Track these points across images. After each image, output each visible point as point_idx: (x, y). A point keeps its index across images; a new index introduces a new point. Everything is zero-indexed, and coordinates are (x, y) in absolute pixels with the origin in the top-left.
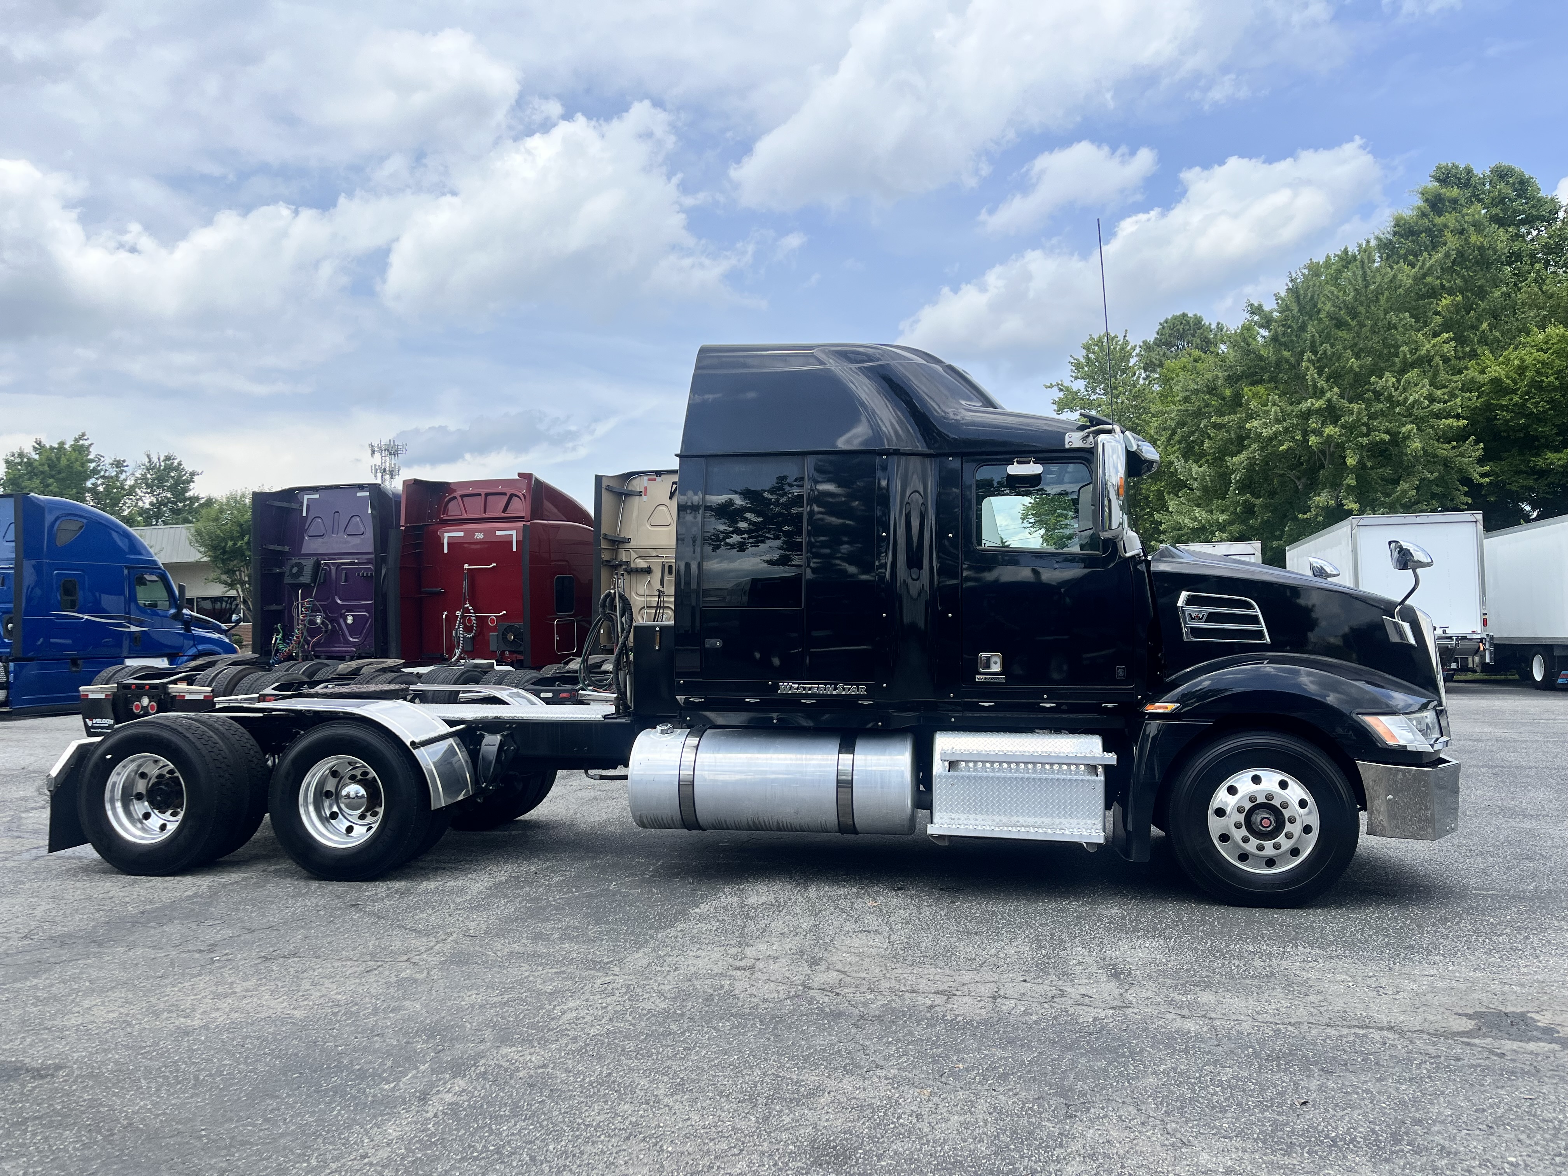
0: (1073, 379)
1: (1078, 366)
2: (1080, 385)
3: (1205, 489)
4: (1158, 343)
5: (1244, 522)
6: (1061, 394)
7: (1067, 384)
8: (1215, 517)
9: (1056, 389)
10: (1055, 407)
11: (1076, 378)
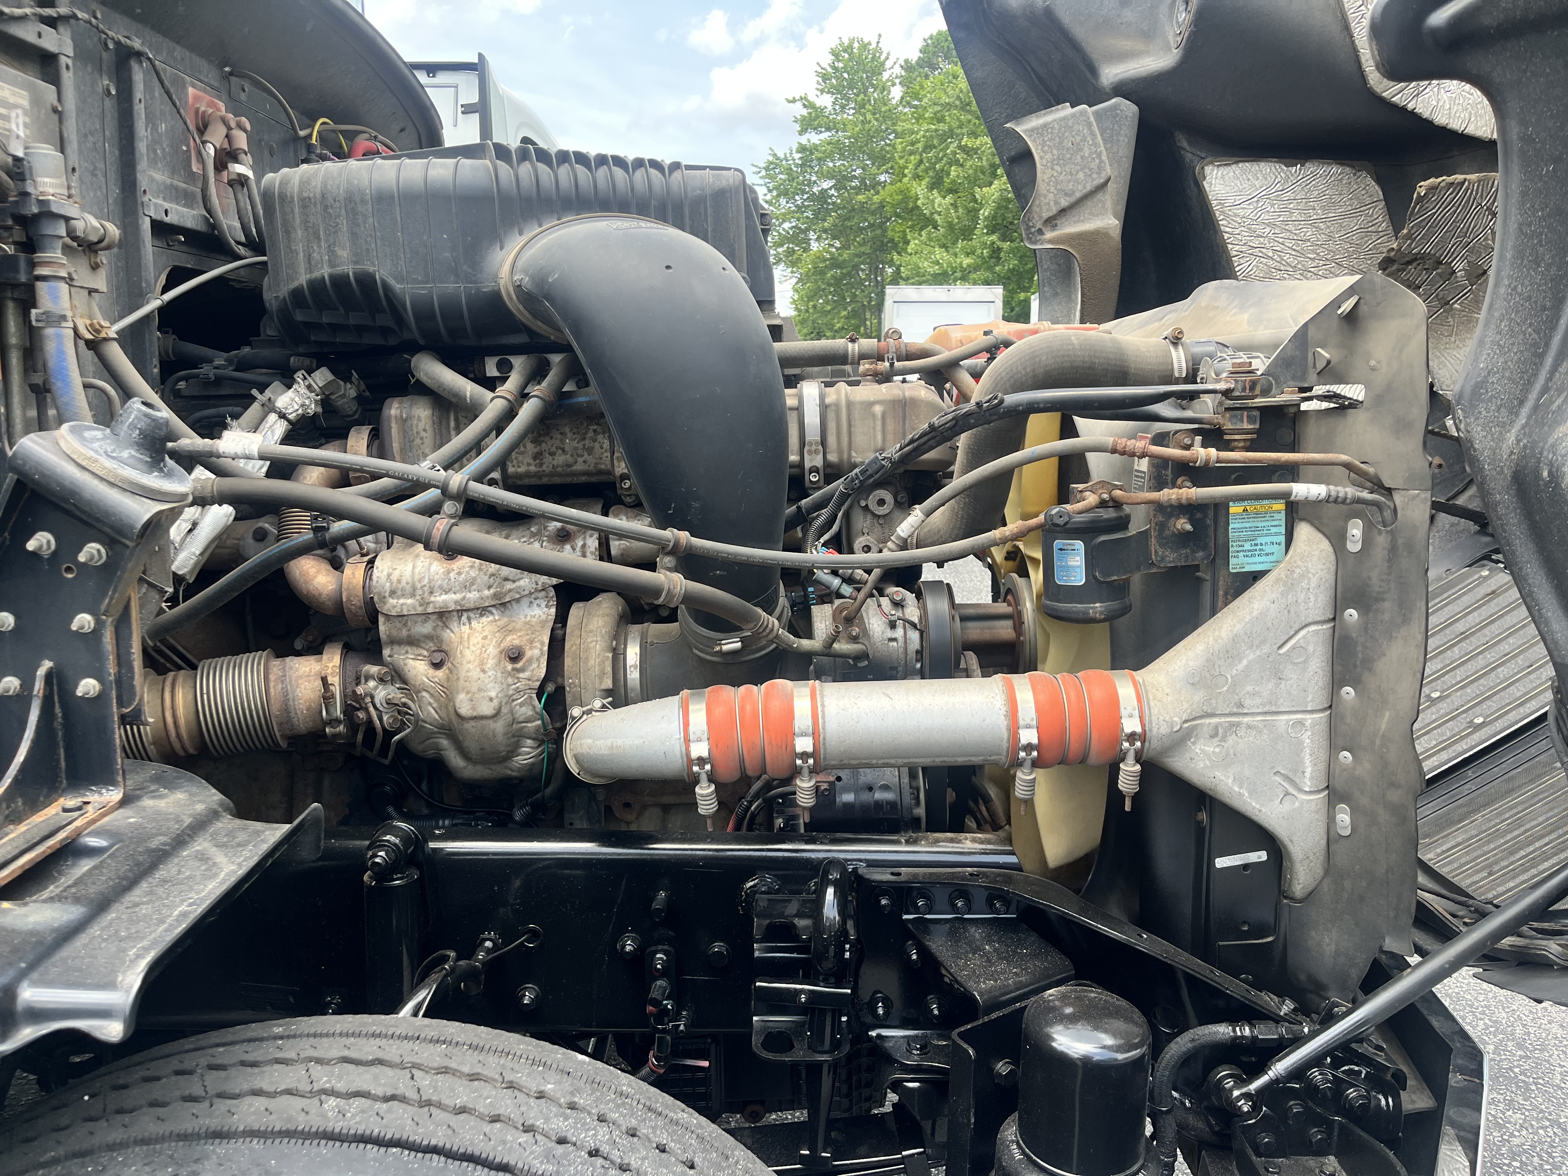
0: (819, 93)
1: (825, 77)
2: (826, 101)
3: (950, 226)
4: (921, 63)
5: (990, 269)
6: (805, 112)
7: (812, 98)
8: (958, 260)
9: (799, 104)
10: (798, 127)
11: (822, 91)
